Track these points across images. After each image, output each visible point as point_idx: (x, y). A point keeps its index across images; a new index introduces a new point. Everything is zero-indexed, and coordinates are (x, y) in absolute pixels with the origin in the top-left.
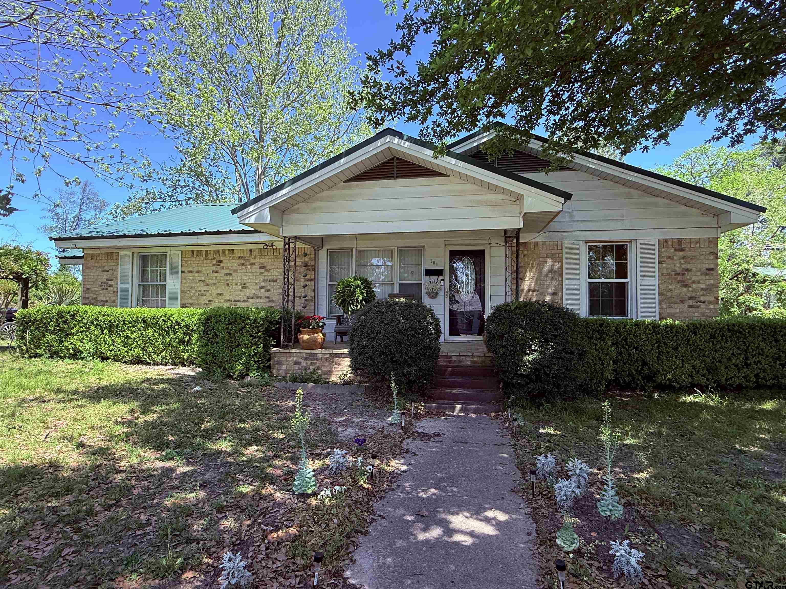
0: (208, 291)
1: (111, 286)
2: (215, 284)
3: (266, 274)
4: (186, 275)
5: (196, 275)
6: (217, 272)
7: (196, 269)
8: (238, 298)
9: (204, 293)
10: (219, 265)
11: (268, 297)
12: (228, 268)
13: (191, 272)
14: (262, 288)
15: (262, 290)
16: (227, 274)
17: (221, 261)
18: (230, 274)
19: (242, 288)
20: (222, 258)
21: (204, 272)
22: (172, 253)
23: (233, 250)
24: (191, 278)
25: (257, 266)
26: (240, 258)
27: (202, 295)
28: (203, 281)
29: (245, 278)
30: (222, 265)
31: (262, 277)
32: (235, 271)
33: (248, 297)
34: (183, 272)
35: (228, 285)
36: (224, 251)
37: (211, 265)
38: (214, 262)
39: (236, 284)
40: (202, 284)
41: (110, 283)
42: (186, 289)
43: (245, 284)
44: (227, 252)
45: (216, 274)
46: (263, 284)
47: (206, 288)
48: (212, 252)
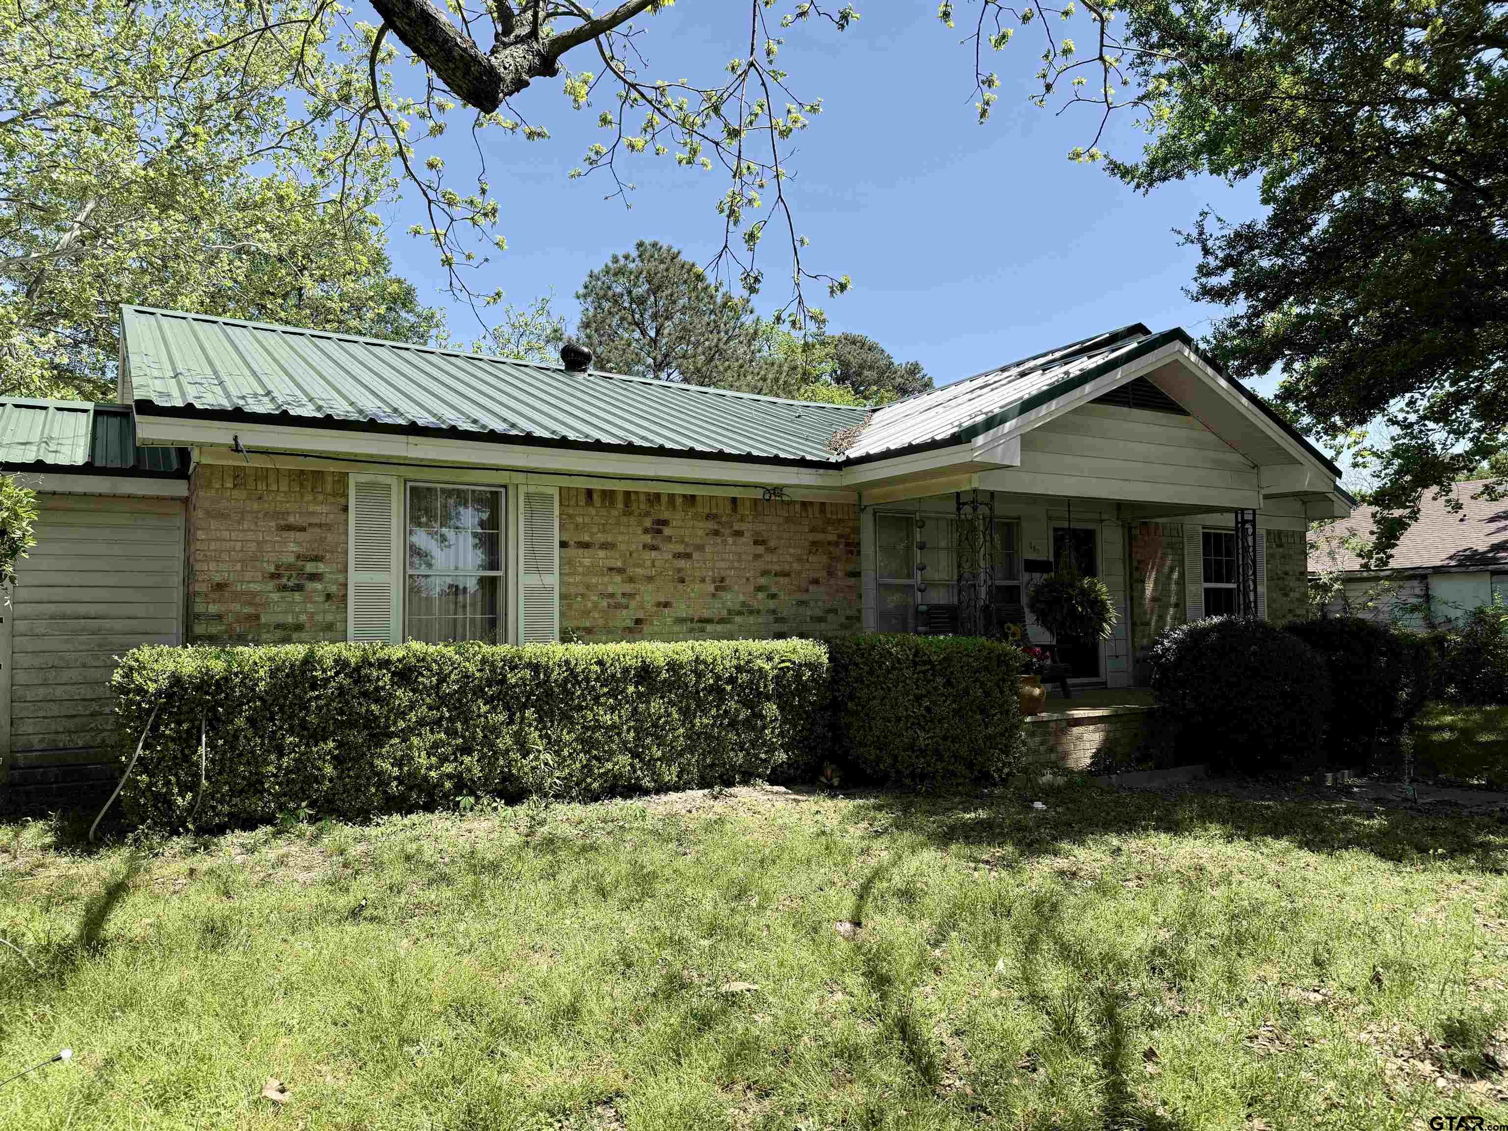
0: (631, 596)
1: (315, 577)
2: (650, 579)
3: (768, 558)
4: (571, 552)
5: (601, 554)
6: (654, 548)
7: (601, 538)
8: (706, 614)
9: (624, 601)
10: (659, 532)
11: (774, 612)
12: (683, 542)
13: (586, 545)
14: (759, 589)
15: (760, 596)
16: (678, 556)
17: (665, 523)
18: (688, 556)
19: (717, 589)
20: (666, 515)
21: (623, 547)
22: (532, 489)
23: (693, 497)
24: (587, 562)
25: (747, 538)
26: (708, 517)
27: (618, 606)
28: (620, 571)
29: (722, 565)
30: (667, 531)
31: (760, 565)
32: (700, 548)
33: (730, 612)
34: (563, 545)
35: (682, 581)
36: (672, 497)
37: (639, 531)
38: (648, 523)
39: (703, 580)
40: (618, 579)
42: (573, 590)
43: (722, 580)
44: (679, 501)
45: (654, 554)
46: (763, 581)
47: (628, 588)
48: (642, 498)
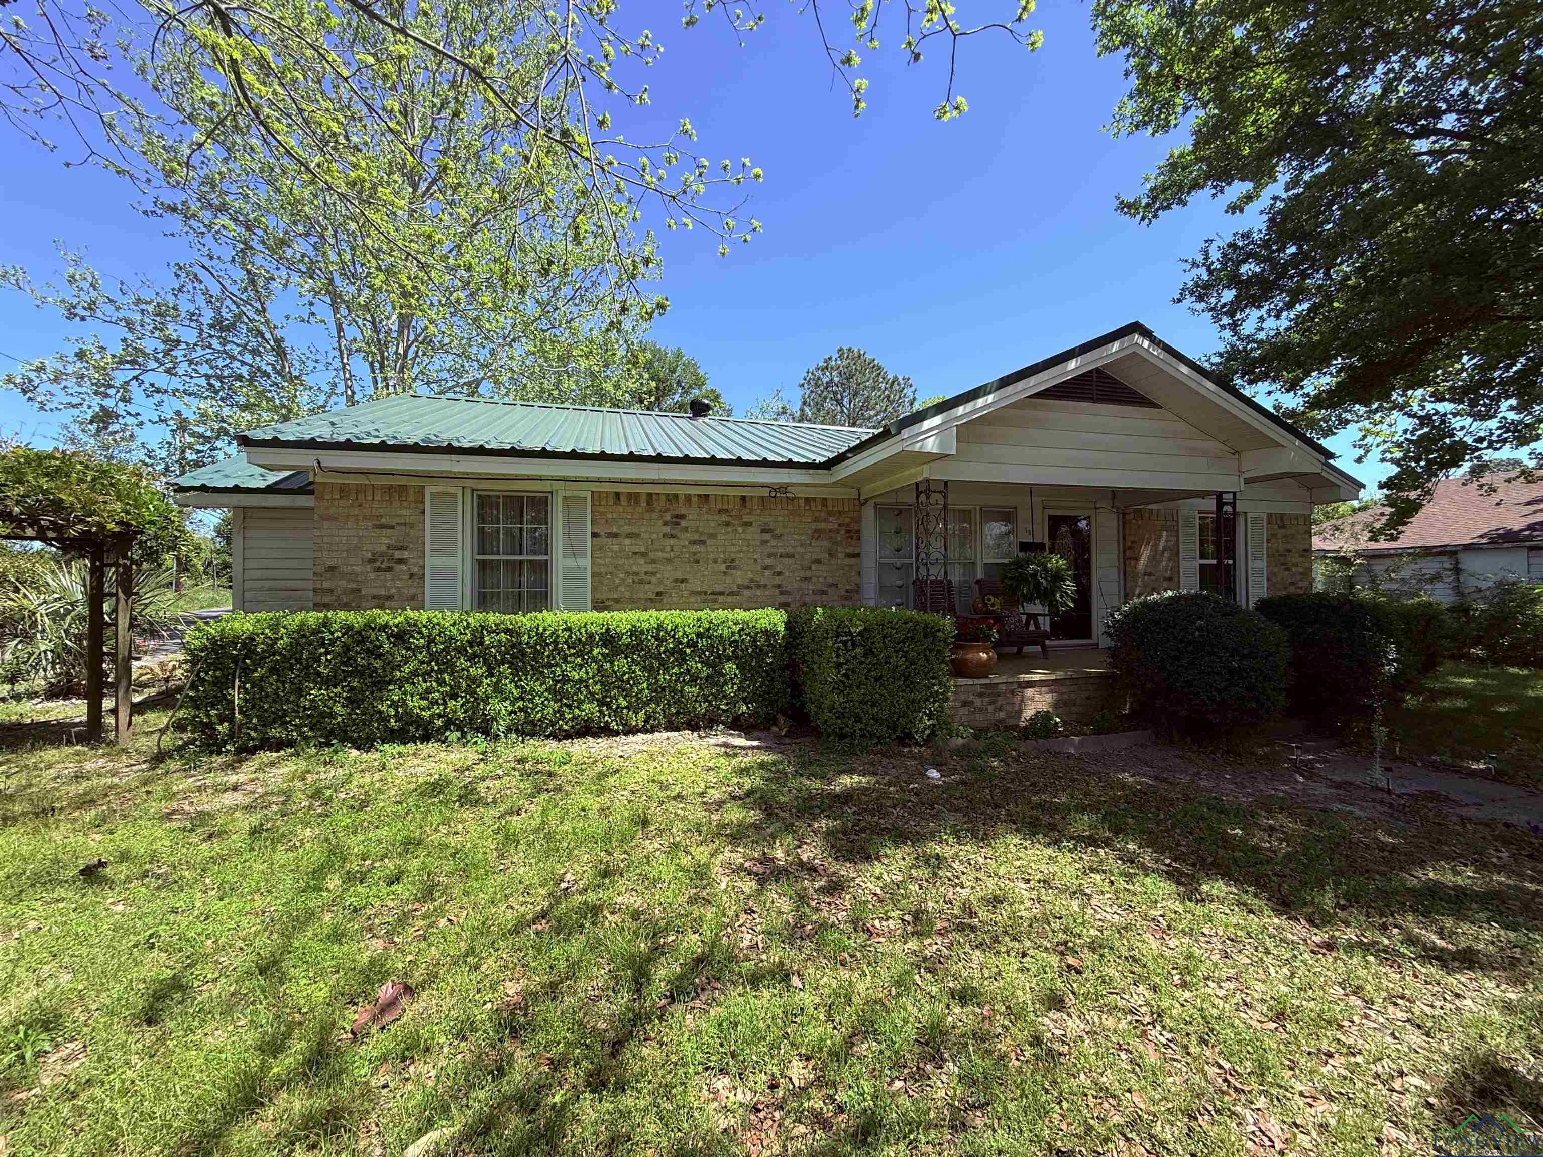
0: (653, 574)
1: (400, 561)
2: (669, 561)
3: (774, 543)
4: (603, 540)
5: (627, 542)
6: (673, 537)
7: (627, 529)
8: (718, 588)
9: (647, 578)
10: (678, 524)
11: (779, 586)
12: (697, 531)
13: (615, 536)
14: (766, 568)
15: (767, 573)
16: (694, 543)
17: (682, 517)
18: (702, 542)
19: (727, 568)
20: (683, 511)
21: (645, 536)
22: (569, 493)
23: (707, 496)
24: (616, 548)
25: (754, 529)
26: (720, 511)
27: (641, 582)
28: (644, 555)
29: (733, 549)
30: (684, 523)
31: (767, 550)
32: (713, 536)
33: (739, 586)
34: (594, 535)
35: (698, 562)
36: (688, 498)
37: (660, 523)
38: (668, 517)
39: (715, 562)
40: (642, 561)
41: (398, 555)
42: (603, 570)
43: (733, 561)
44: (695, 499)
45: (672, 542)
46: (768, 562)
47: (650, 568)
48: (663, 498)
